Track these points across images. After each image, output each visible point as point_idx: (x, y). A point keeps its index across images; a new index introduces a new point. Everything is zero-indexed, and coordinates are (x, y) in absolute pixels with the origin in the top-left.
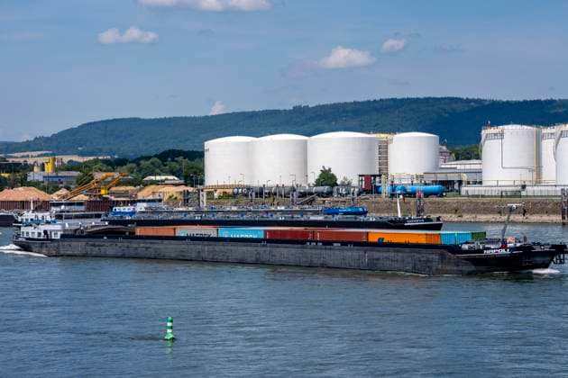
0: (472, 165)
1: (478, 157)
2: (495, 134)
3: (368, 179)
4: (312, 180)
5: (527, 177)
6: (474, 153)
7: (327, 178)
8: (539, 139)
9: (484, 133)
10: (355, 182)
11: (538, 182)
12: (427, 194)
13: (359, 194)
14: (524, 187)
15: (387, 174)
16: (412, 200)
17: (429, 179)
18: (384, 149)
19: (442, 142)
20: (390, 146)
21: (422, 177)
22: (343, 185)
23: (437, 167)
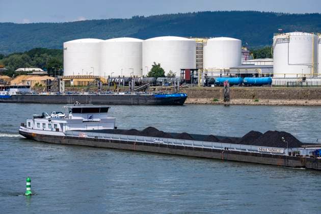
0: (266, 62)
1: (271, 56)
2: (284, 39)
3: (188, 72)
4: (146, 73)
5: (307, 71)
6: (267, 53)
7: (157, 71)
8: (316, 43)
9: (275, 38)
10: (178, 75)
11: (315, 75)
12: (232, 84)
13: (181, 83)
14: (304, 79)
15: (202, 69)
16: (221, 89)
17: (233, 73)
18: (200, 50)
19: (243, 45)
20: (205, 48)
21: (228, 71)
22: (169, 76)
23: (240, 63)
